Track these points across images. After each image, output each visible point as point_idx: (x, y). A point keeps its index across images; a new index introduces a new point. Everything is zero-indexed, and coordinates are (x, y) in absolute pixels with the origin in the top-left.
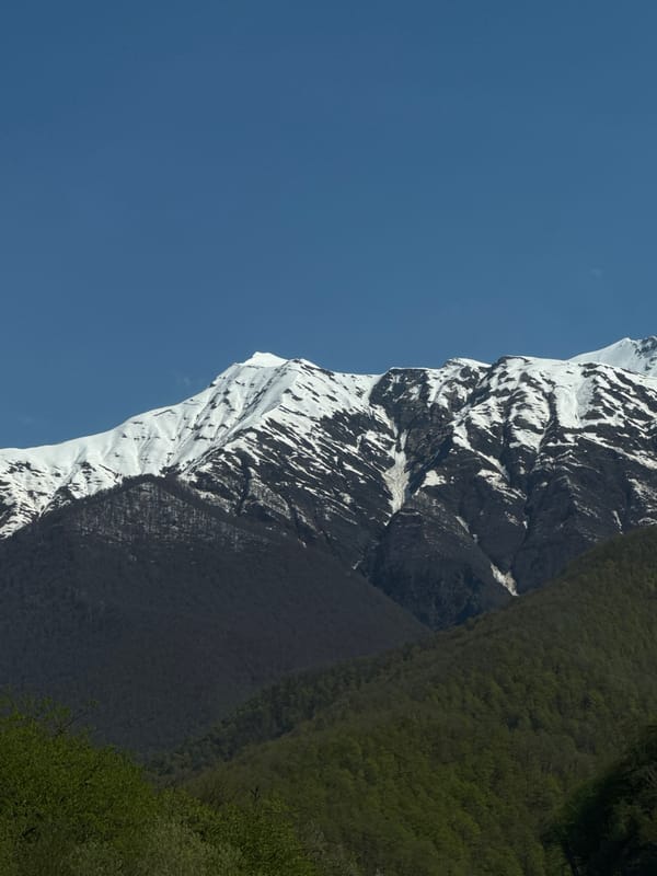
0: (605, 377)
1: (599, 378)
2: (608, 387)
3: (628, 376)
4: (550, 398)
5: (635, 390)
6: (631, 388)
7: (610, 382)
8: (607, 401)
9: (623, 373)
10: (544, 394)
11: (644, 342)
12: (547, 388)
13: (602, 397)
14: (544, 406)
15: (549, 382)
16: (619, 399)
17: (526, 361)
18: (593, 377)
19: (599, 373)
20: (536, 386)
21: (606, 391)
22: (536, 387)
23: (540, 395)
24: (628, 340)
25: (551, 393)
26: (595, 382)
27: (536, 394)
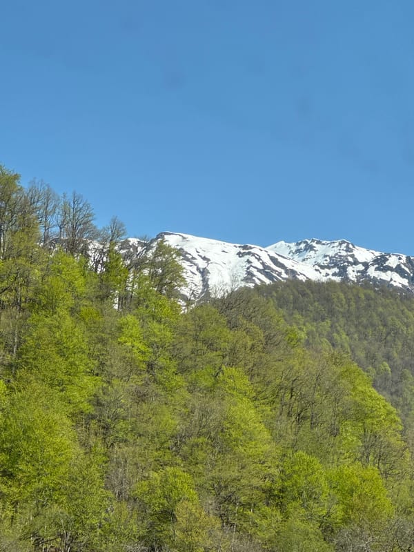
0: (259, 259)
1: (252, 259)
2: (261, 267)
3: (281, 260)
4: (204, 272)
5: (286, 273)
6: (283, 271)
7: (263, 264)
8: (259, 279)
9: (276, 257)
10: (198, 269)
11: (298, 244)
12: (202, 264)
13: (254, 276)
14: (198, 278)
15: (204, 258)
16: (270, 279)
17: (184, 238)
18: (247, 257)
19: (253, 255)
20: (191, 260)
21: (259, 270)
22: (191, 262)
23: (194, 269)
24: (283, 242)
25: (204, 269)
26: (249, 261)
27: (190, 268)
